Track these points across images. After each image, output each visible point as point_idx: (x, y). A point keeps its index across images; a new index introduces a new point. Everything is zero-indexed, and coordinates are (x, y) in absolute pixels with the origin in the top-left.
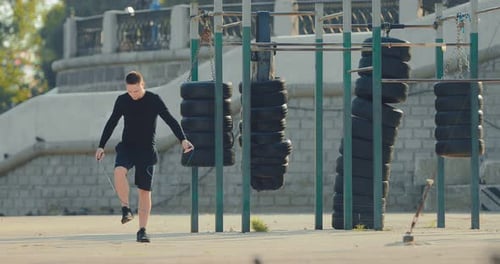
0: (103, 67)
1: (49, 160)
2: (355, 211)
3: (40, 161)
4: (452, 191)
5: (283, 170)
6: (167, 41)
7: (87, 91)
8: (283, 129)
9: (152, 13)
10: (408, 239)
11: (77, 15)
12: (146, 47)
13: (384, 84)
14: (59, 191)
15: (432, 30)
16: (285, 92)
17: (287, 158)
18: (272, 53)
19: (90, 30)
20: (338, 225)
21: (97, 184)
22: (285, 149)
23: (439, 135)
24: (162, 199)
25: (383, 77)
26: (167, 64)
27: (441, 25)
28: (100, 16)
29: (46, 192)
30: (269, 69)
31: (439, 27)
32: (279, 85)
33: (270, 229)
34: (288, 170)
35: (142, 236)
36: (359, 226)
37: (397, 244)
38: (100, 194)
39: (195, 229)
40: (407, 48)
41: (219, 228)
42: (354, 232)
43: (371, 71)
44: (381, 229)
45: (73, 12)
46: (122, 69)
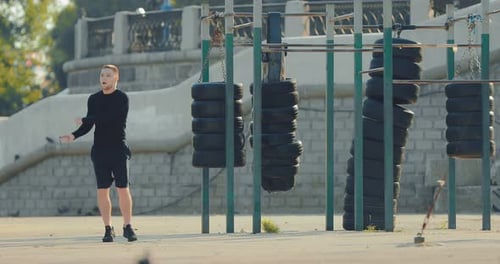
1: (60, 161)
2: (366, 212)
3: (52, 162)
4: (463, 192)
5: (294, 171)
6: (178, 42)
8: (294, 130)
9: (164, 13)
10: (419, 240)
11: (88, 16)
12: (157, 48)
13: (394, 85)
14: (71, 191)
15: (443, 30)
16: (296, 93)
17: (298, 159)
18: (283, 53)
19: (101, 31)
20: (349, 226)
22: (296, 150)
23: (450, 136)
24: (173, 200)
25: (394, 78)
26: (178, 65)
27: (452, 25)
28: (111, 17)
29: (58, 192)
30: (280, 69)
31: (450, 28)
32: (290, 86)
33: (281, 229)
34: (299, 170)
36: (369, 227)
37: (408, 245)
39: (206, 230)
40: (418, 49)
41: (230, 229)
42: (365, 233)
43: (382, 72)
44: (392, 230)
45: (85, 13)
46: (133, 71)
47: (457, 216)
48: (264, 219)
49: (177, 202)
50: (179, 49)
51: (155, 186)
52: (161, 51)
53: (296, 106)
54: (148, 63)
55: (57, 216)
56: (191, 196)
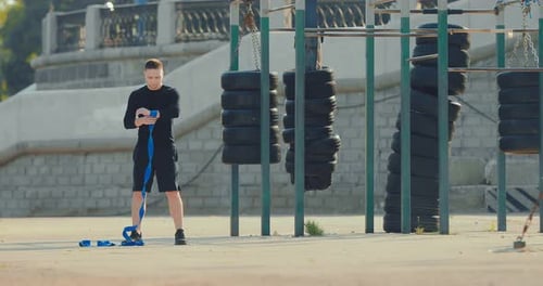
0: (87, 64)
1: (32, 161)
3: (24, 161)
4: (456, 192)
5: (332, 168)
6: (154, 37)
7: (69, 88)
8: (330, 123)
9: (137, 7)
10: (519, 245)
11: (56, 10)
13: (450, 74)
14: (43, 191)
15: (493, 15)
16: (333, 83)
17: (336, 155)
18: (319, 40)
19: (71, 26)
21: (83, 185)
22: (334, 145)
23: (502, 130)
25: (450, 66)
27: (502, 9)
28: (83, 10)
29: (30, 192)
30: (316, 57)
31: (500, 13)
32: (327, 76)
33: (325, 232)
34: (336, 168)
35: (180, 238)
36: (418, 230)
37: (506, 251)
38: (87, 194)
39: (235, 232)
40: (466, 34)
41: (266, 232)
42: (411, 237)
43: (436, 59)
44: (447, 233)
45: (52, 7)
46: (106, 66)
47: (508, 218)
48: (307, 219)
49: (156, 203)
50: (154, 44)
52: (135, 45)
53: (333, 97)
54: (122, 58)
55: (29, 216)
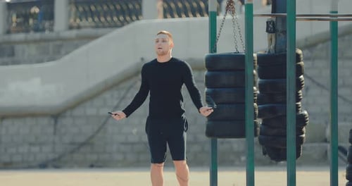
5: (301, 141)
8: (299, 100)
16: (302, 63)
17: (304, 129)
22: (303, 121)
51: (41, 144)
53: (302, 77)
54: (26, 42)
56: (72, 152)
